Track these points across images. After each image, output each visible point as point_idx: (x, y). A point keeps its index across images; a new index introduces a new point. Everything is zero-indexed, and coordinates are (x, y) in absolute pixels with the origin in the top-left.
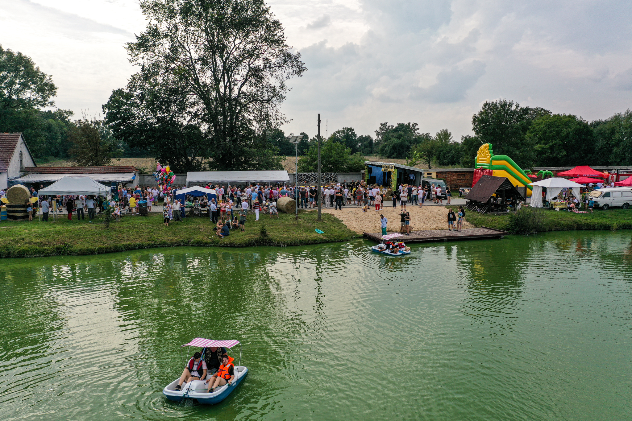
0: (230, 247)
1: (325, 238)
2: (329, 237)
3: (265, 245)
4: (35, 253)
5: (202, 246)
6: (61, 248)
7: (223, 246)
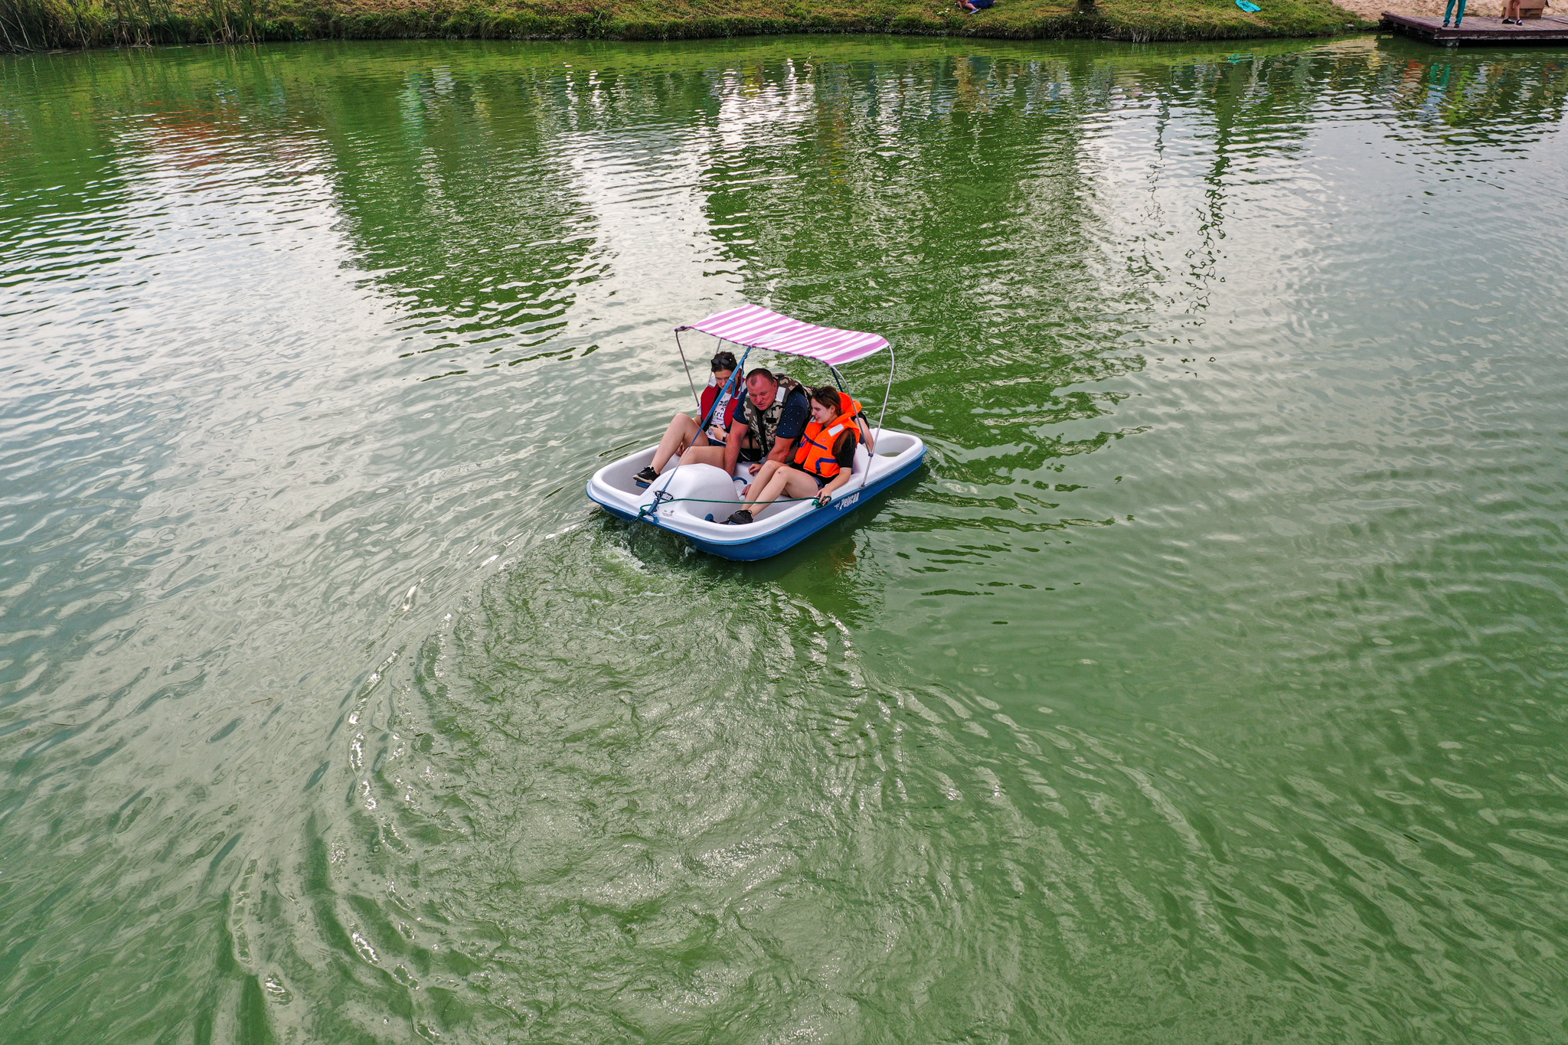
0: (991, 37)
1: (1262, 24)
2: (1273, 21)
3: (1088, 37)
4: (531, 30)
5: (918, 34)
6: (587, 22)
7: (974, 36)
